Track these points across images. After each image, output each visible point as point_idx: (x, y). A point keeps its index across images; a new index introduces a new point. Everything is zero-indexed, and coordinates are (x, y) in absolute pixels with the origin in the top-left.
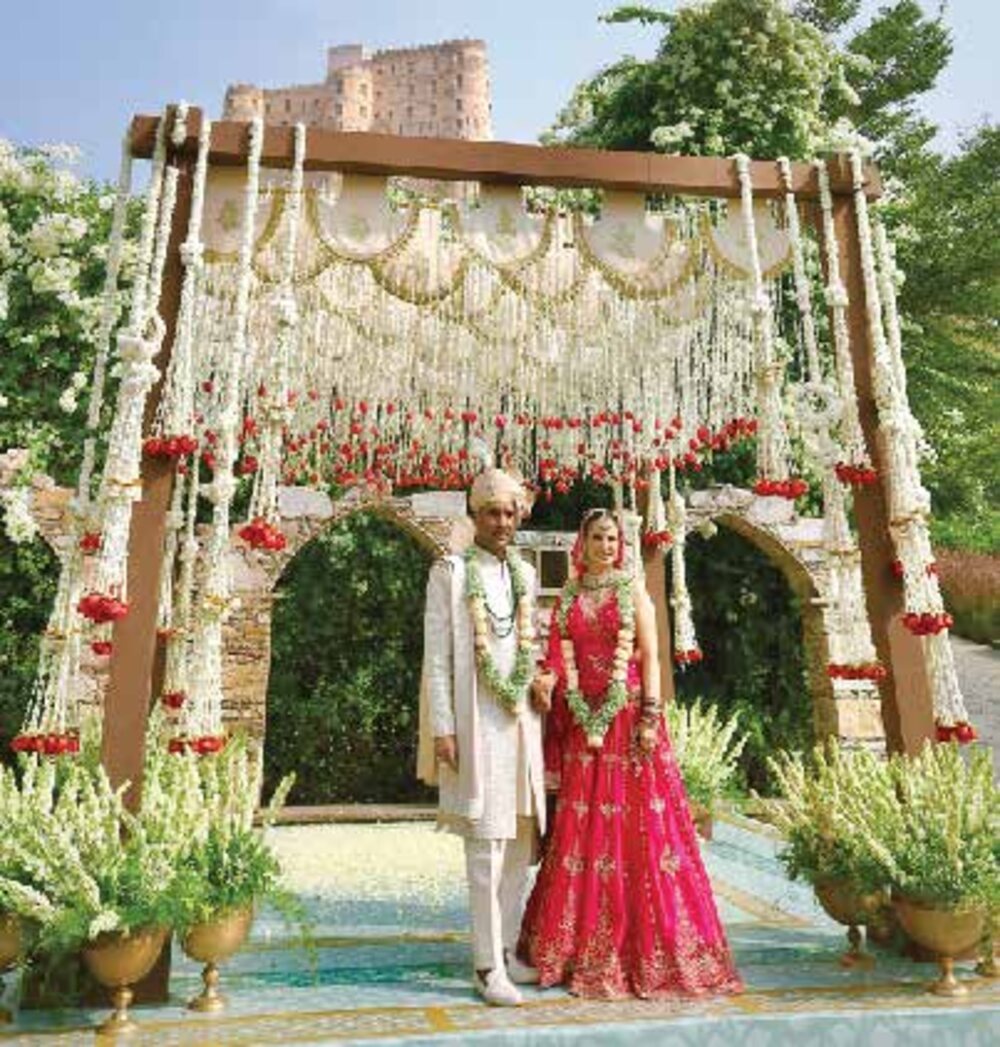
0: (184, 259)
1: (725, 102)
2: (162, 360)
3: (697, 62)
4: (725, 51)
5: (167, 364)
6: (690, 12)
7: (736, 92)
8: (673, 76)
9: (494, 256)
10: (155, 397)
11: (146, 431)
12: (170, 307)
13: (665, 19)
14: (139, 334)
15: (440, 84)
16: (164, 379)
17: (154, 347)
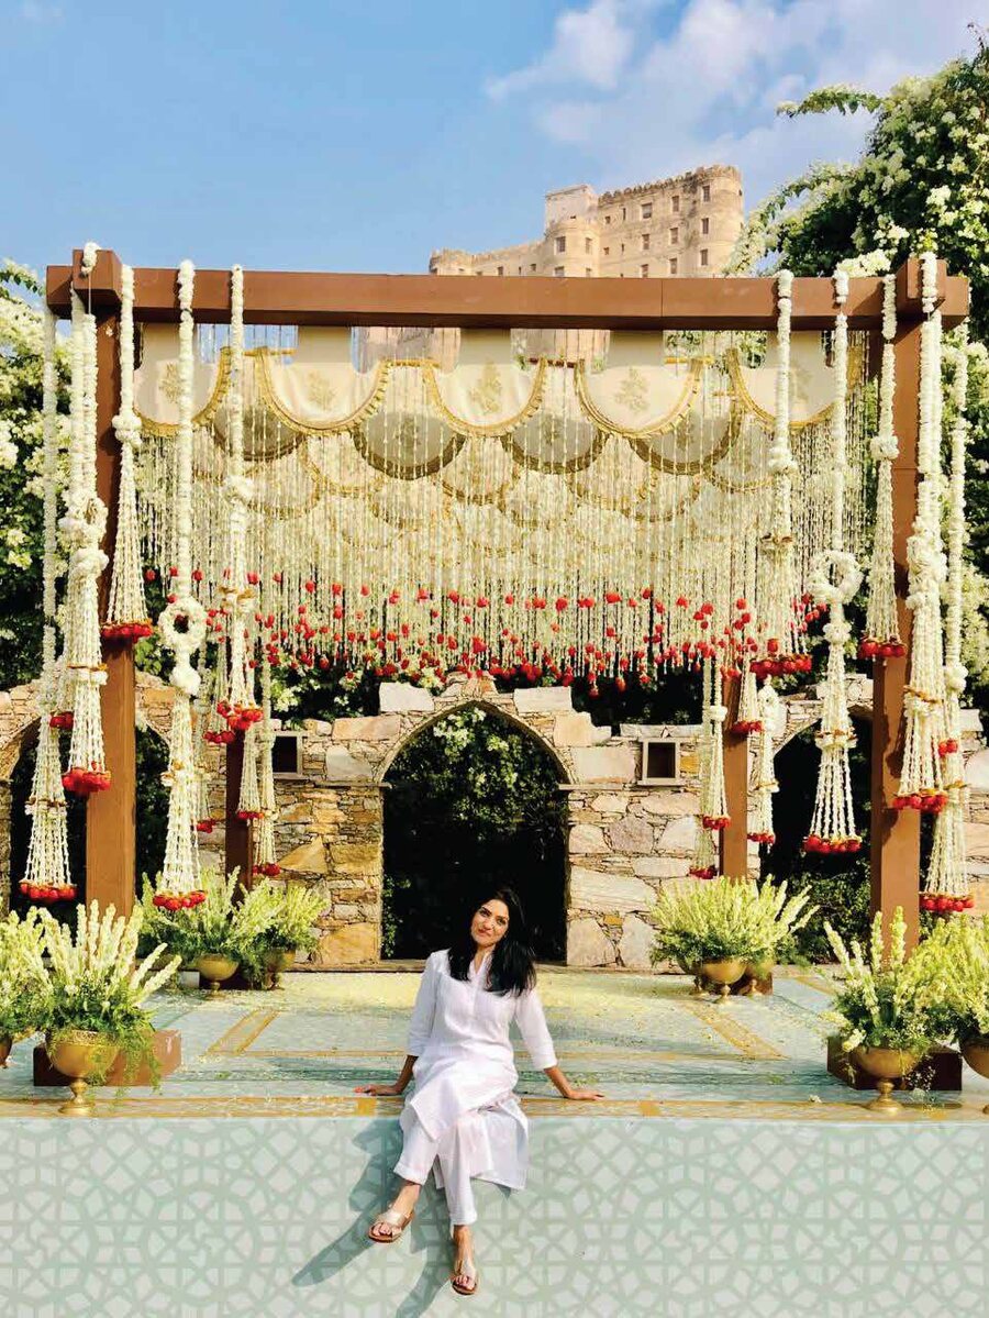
0: (118, 435)
1: (937, 217)
2: (109, 545)
3: (906, 164)
4: (944, 145)
5: (114, 549)
6: (905, 91)
7: (954, 203)
8: (875, 187)
9: (477, 418)
10: (106, 580)
11: (103, 618)
12: (110, 488)
13: (873, 103)
14: (81, 516)
15: (682, 232)
16: (111, 564)
17: (98, 530)
